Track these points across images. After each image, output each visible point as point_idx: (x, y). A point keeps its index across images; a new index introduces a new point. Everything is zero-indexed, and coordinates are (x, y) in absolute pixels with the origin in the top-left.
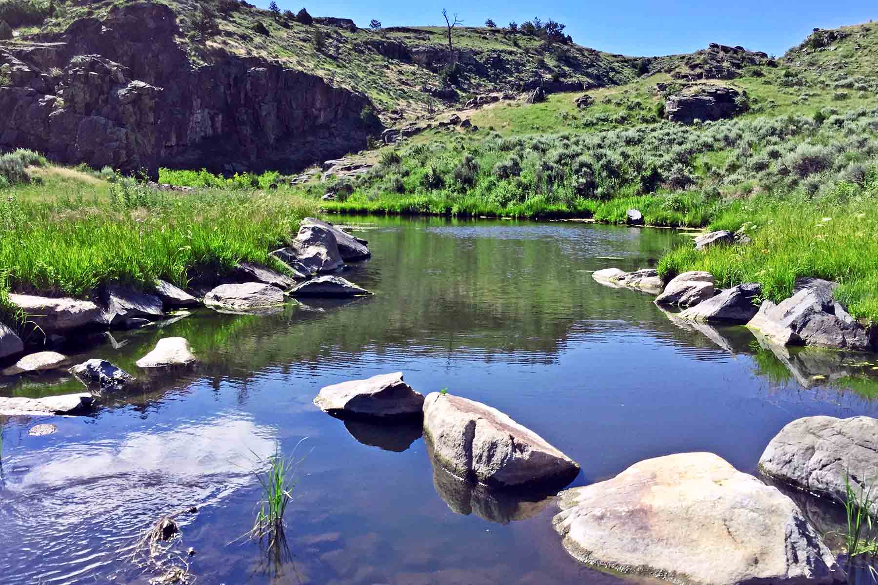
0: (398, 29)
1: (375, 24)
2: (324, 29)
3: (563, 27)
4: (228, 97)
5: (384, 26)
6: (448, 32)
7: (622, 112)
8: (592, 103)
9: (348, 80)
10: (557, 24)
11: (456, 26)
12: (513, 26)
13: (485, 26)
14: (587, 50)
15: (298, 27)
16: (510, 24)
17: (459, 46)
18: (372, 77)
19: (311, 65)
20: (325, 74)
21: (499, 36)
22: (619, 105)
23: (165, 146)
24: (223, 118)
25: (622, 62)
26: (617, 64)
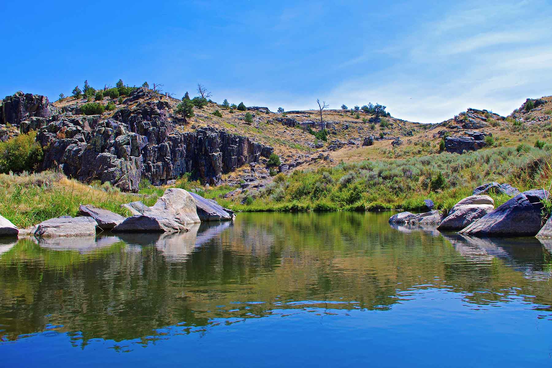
0: (293, 112)
1: (280, 110)
2: (251, 113)
3: (384, 108)
4: (196, 150)
5: (285, 111)
6: (320, 113)
7: (419, 148)
8: (401, 144)
9: (263, 139)
10: (381, 106)
11: (324, 109)
12: (357, 108)
13: (341, 109)
14: (399, 120)
15: (238, 113)
16: (355, 107)
17: (326, 119)
18: (277, 138)
19: (243, 132)
20: (250, 136)
21: (349, 114)
22: (416, 144)
23: (160, 180)
24: (192, 162)
25: (419, 126)
26: (416, 128)
